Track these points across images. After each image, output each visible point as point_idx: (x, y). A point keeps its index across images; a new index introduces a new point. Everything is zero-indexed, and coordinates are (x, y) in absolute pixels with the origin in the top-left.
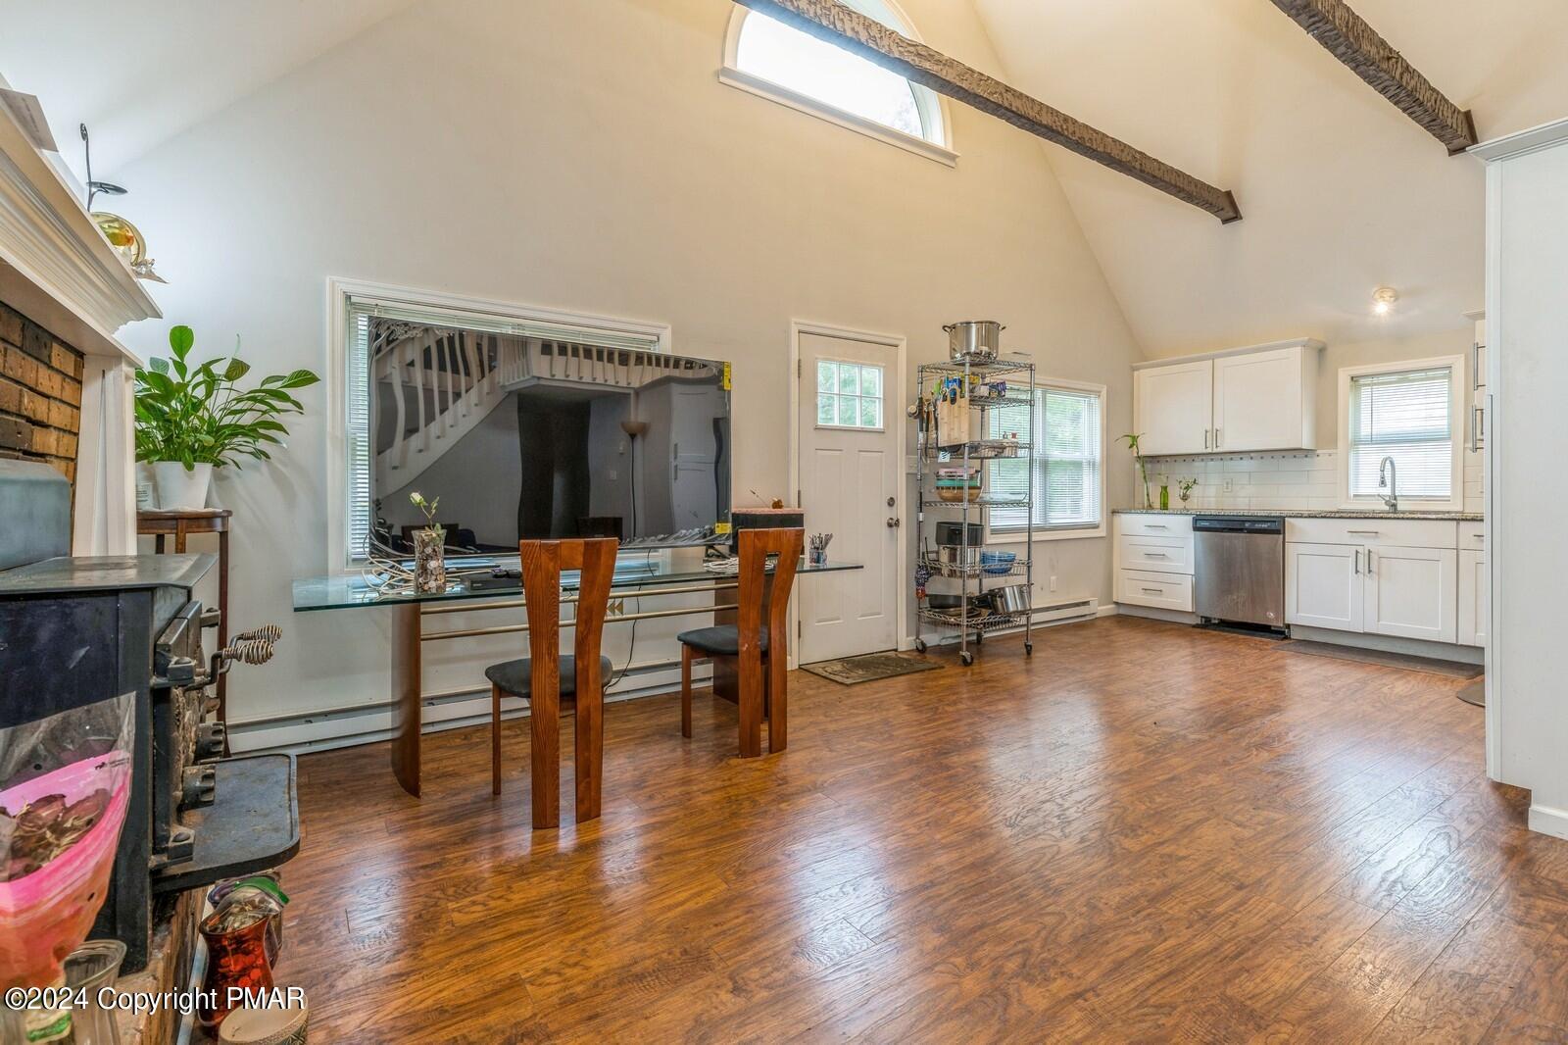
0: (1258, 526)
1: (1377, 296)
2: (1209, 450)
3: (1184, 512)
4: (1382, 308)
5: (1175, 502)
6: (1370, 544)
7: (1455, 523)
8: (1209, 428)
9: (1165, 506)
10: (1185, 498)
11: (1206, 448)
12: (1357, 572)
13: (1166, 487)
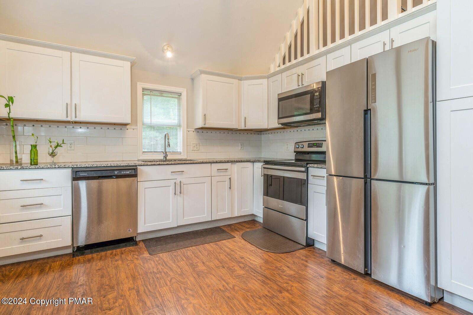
0: (123, 173)
1: (165, 48)
2: (69, 119)
3: (54, 166)
4: (169, 55)
5: (43, 157)
6: (179, 178)
7: (210, 164)
8: (69, 102)
9: (34, 163)
10: (53, 155)
11: (67, 117)
12: (175, 194)
13: (36, 145)
